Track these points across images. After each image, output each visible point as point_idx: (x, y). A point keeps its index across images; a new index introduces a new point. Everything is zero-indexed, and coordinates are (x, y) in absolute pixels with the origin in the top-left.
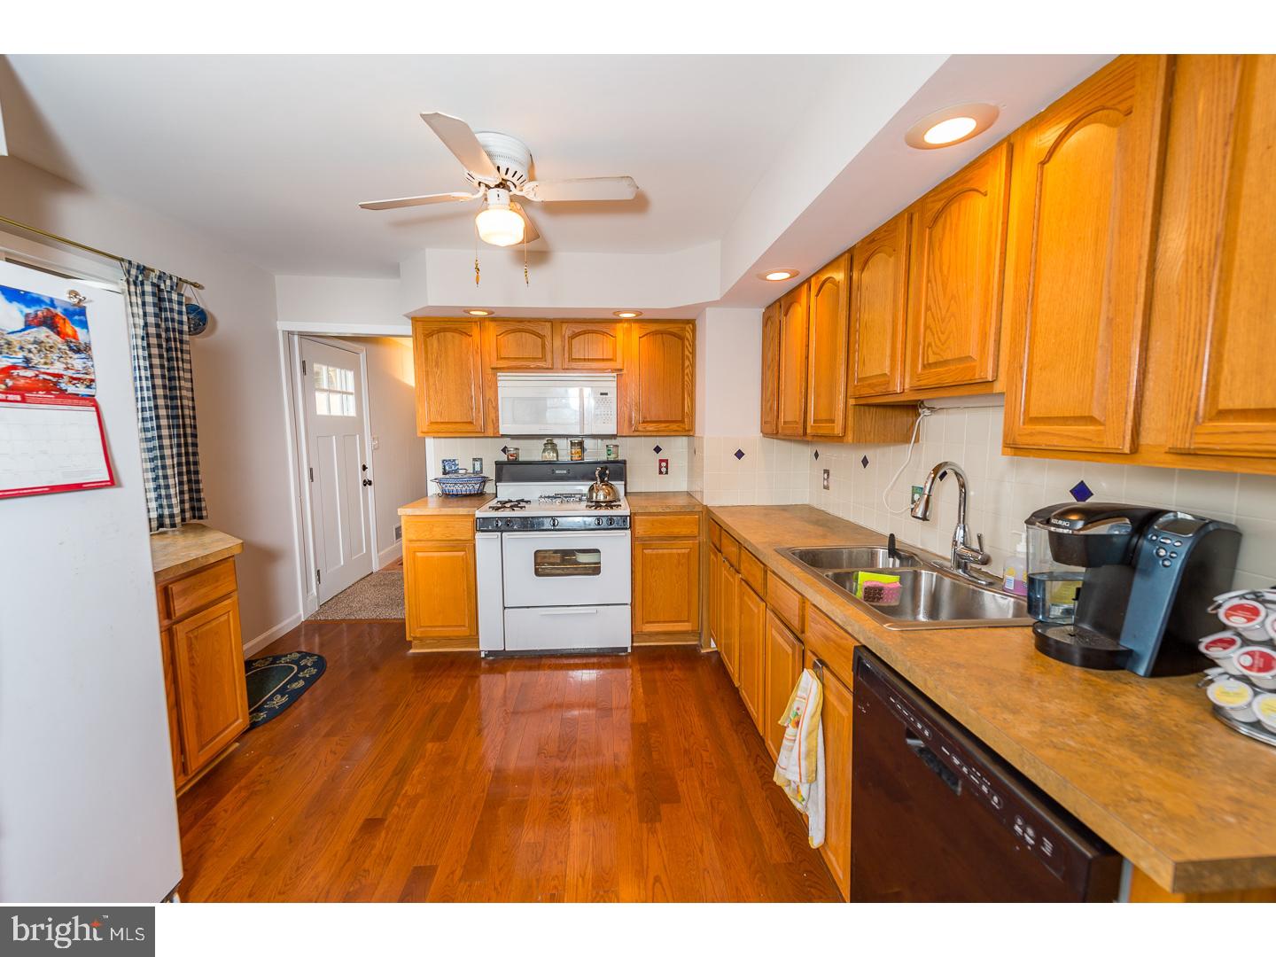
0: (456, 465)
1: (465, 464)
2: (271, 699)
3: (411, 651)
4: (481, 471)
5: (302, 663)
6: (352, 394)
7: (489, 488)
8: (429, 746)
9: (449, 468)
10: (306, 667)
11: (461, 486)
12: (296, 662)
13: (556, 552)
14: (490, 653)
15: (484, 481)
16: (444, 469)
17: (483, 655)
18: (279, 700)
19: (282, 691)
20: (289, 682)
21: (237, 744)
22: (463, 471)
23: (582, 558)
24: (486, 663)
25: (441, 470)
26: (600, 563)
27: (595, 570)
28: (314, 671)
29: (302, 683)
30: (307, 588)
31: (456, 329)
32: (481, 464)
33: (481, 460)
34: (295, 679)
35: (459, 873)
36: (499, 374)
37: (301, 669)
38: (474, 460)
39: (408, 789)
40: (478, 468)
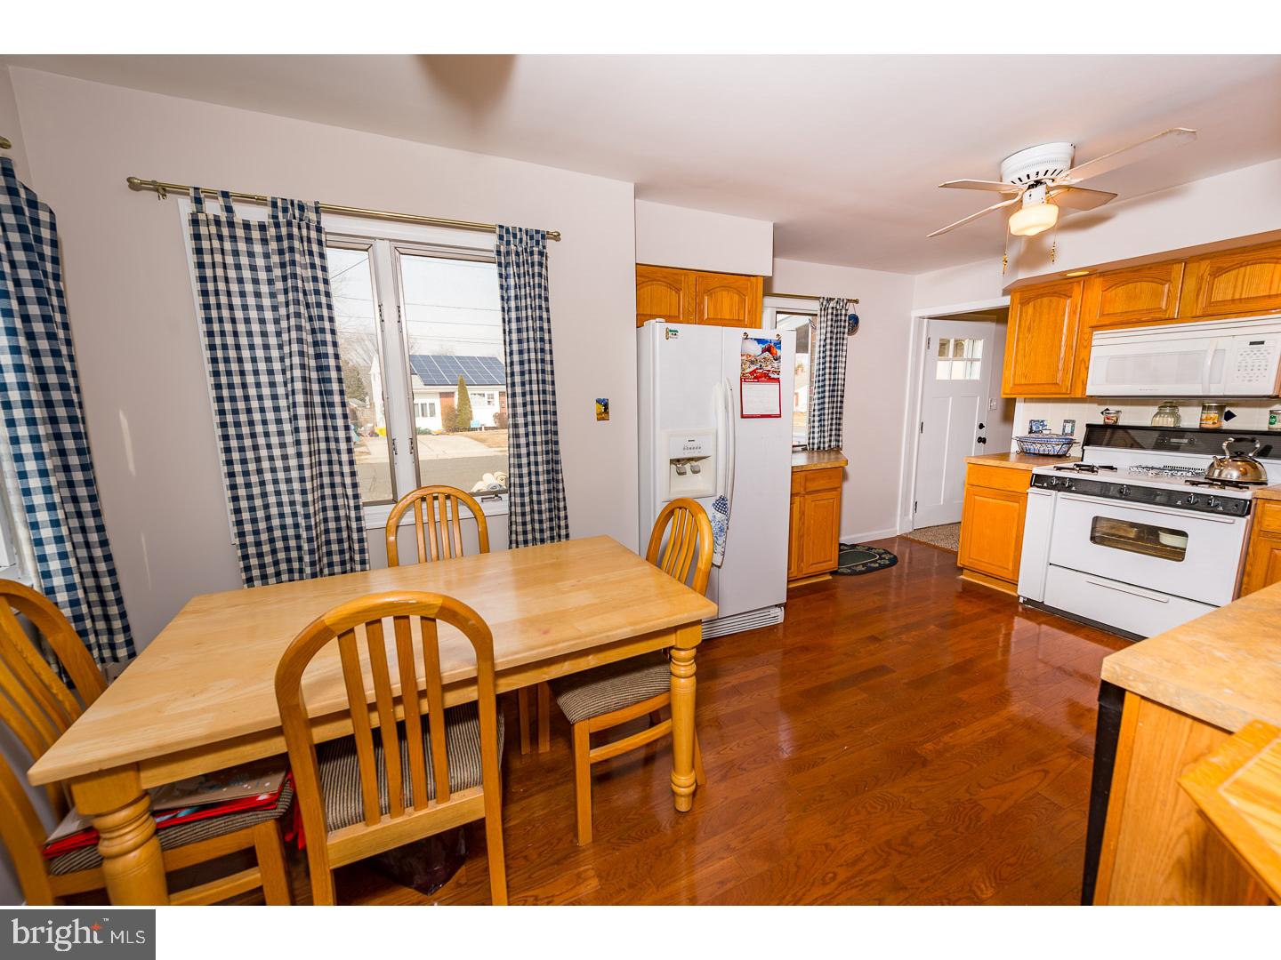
0: (1043, 426)
1: (1055, 426)
2: (856, 566)
3: (962, 577)
4: (1072, 434)
5: (883, 556)
6: (978, 360)
7: (1075, 452)
8: (932, 627)
9: (1036, 428)
10: (884, 559)
11: (1039, 445)
12: (880, 554)
13: (1133, 525)
14: (1029, 601)
15: (1070, 443)
16: (1031, 429)
17: (1021, 600)
18: (861, 568)
19: (864, 565)
20: (871, 562)
21: (830, 577)
22: (1048, 432)
23: (1166, 539)
24: (1023, 609)
25: (1028, 430)
26: (1185, 549)
27: (1178, 554)
28: (887, 562)
29: (877, 565)
30: (905, 513)
31: (1055, 293)
32: (1073, 426)
33: (1073, 422)
34: (875, 562)
35: (906, 681)
36: (1095, 333)
37: (881, 558)
38: (1066, 421)
39: (904, 637)
40: (1068, 430)
